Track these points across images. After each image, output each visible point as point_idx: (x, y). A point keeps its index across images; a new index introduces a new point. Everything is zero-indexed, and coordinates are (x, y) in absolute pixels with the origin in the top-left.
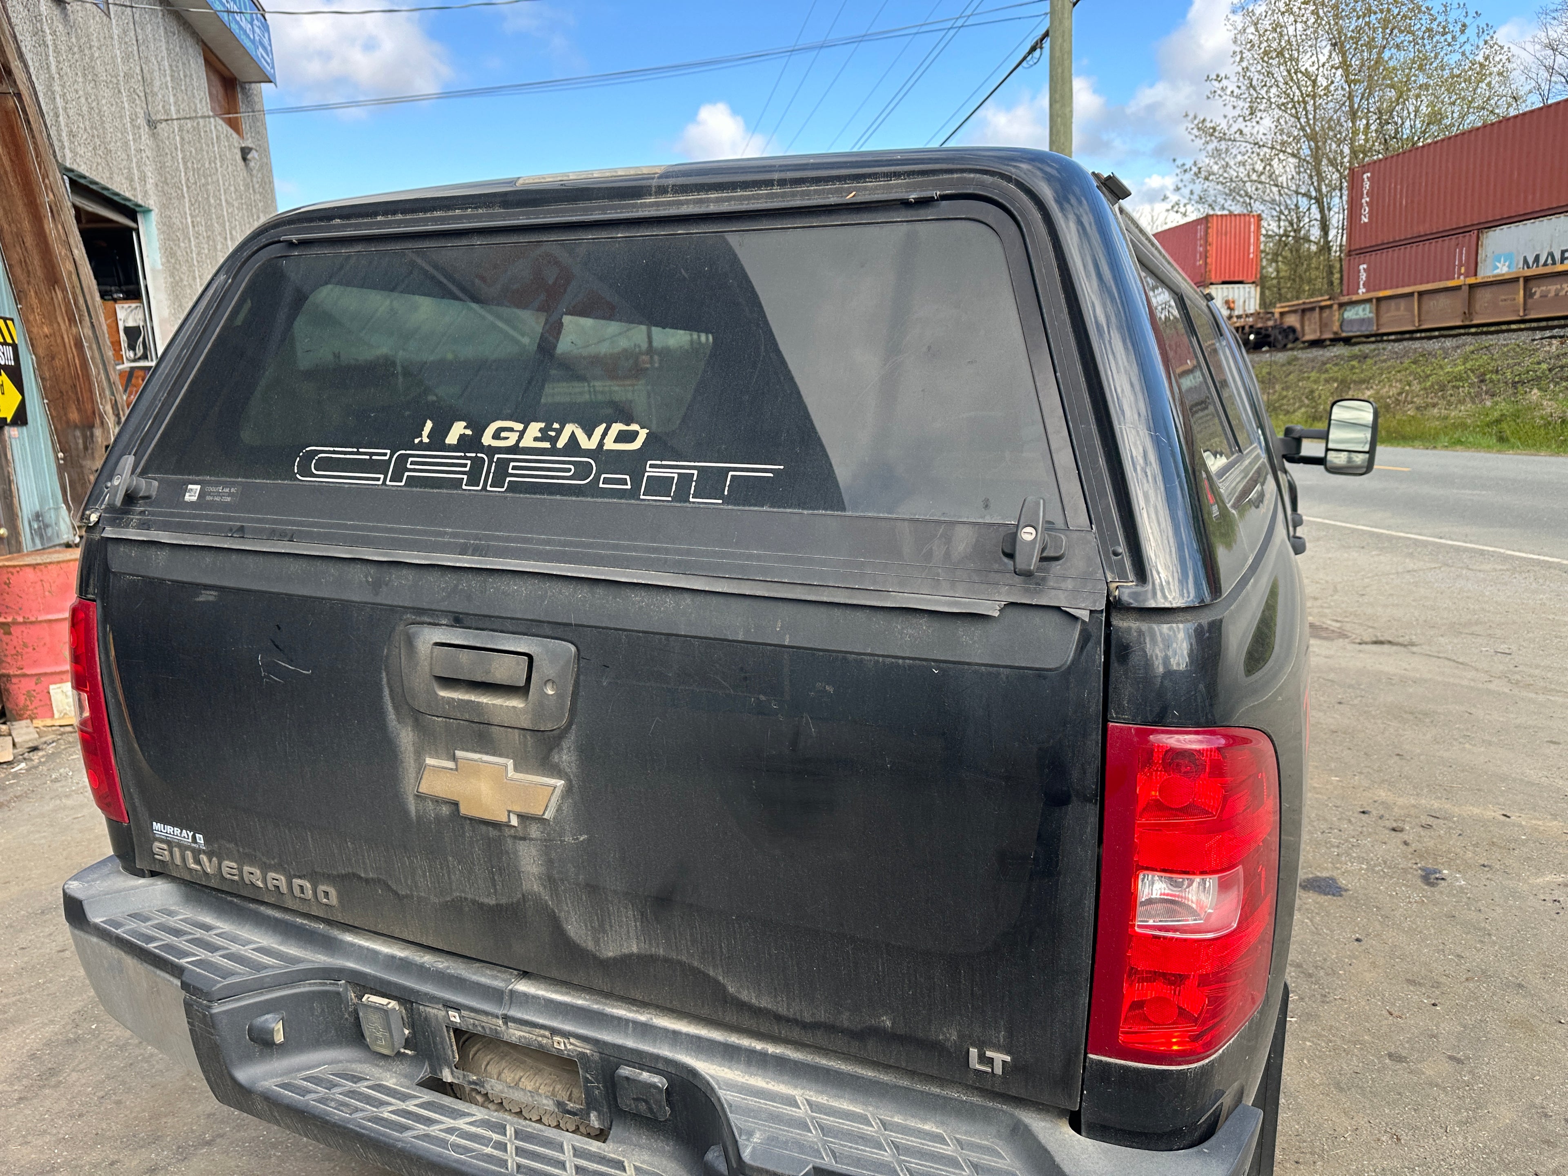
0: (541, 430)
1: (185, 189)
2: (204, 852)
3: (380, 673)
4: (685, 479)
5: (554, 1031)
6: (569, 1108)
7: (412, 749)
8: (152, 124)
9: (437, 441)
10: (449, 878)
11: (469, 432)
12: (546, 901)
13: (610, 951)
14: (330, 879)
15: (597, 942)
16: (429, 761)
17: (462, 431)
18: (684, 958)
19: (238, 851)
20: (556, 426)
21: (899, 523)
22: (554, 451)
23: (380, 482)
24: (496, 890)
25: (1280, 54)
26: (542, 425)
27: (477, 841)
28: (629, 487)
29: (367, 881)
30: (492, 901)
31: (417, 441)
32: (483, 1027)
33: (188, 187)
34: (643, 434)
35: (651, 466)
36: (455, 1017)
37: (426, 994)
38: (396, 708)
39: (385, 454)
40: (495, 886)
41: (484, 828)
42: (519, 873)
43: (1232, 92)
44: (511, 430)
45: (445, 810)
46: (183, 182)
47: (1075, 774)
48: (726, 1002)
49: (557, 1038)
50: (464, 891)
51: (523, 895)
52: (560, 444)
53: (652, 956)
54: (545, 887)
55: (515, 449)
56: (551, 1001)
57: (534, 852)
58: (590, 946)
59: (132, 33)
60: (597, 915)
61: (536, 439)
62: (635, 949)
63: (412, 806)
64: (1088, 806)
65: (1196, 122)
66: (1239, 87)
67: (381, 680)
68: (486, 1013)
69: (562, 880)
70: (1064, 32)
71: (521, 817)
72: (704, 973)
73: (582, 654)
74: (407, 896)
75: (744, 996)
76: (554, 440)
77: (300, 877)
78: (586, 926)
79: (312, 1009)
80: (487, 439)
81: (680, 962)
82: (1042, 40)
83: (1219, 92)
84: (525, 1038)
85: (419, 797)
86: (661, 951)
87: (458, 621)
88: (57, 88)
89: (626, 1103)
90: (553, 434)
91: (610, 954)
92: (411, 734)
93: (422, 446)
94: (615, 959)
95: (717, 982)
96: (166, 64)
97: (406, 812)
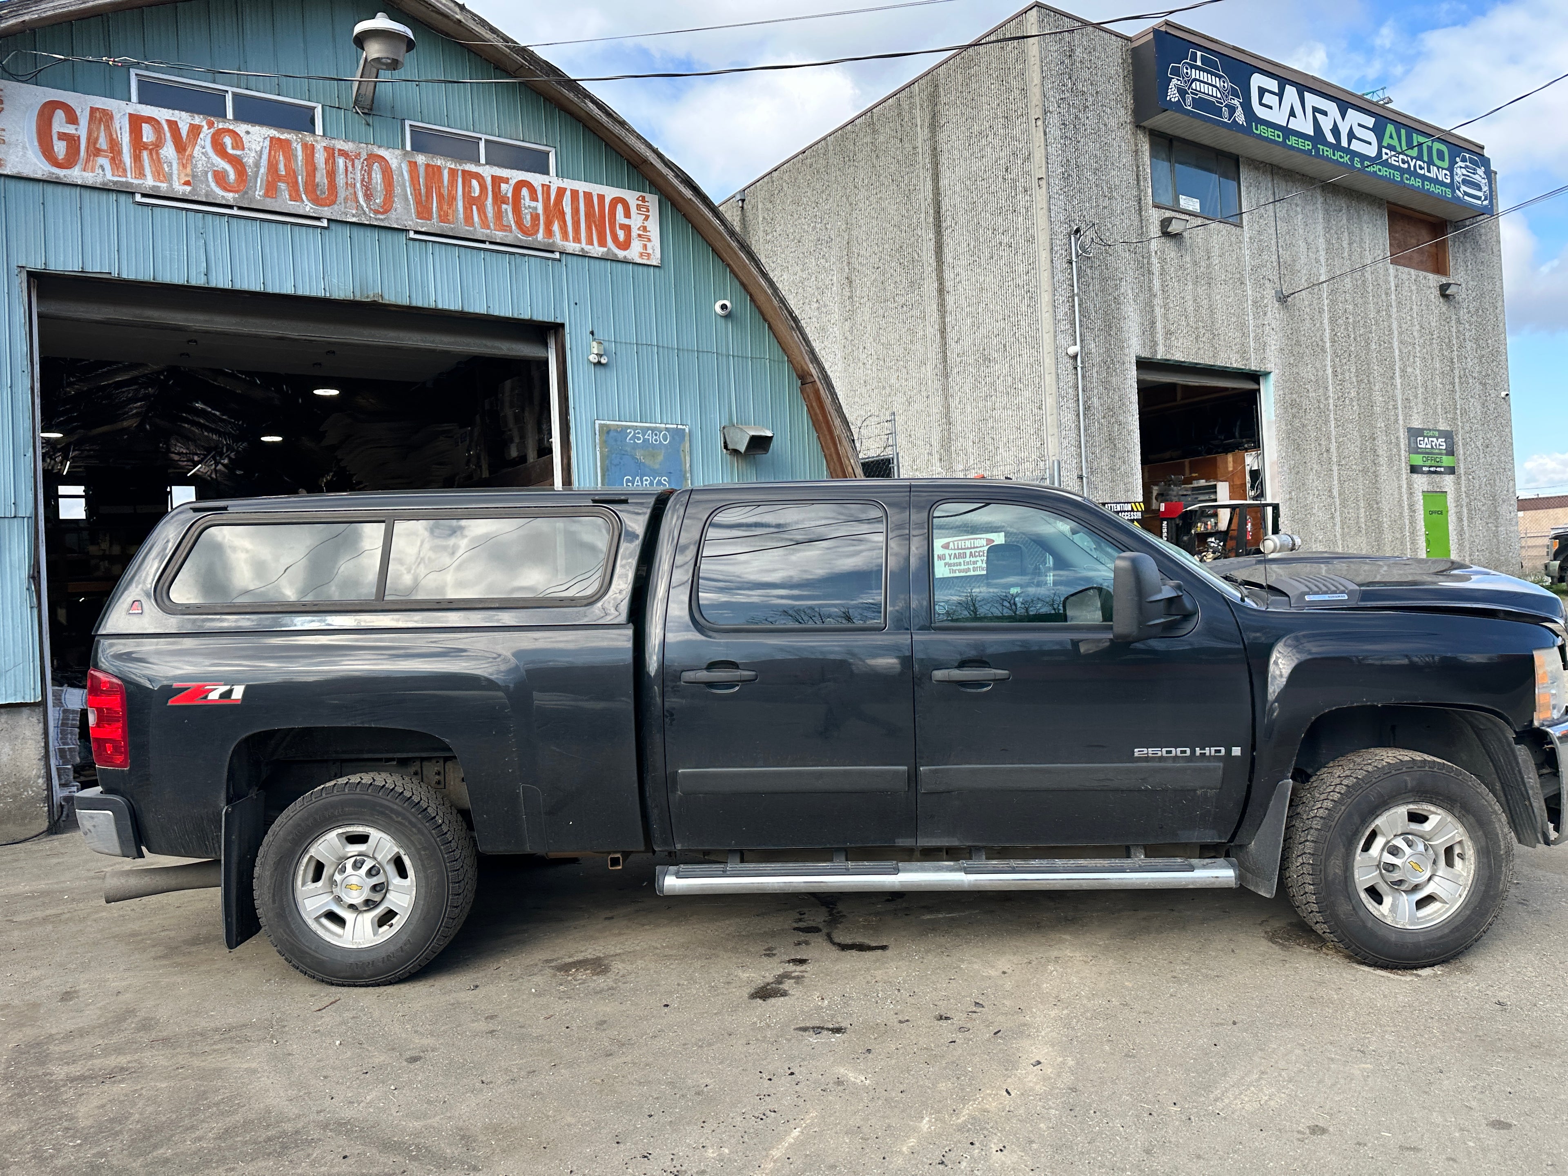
1: (1328, 345)
8: (1283, 299)
33: (1333, 341)
46: (1327, 339)
59: (1272, 231)
88: (1158, 301)
96: (1322, 240)
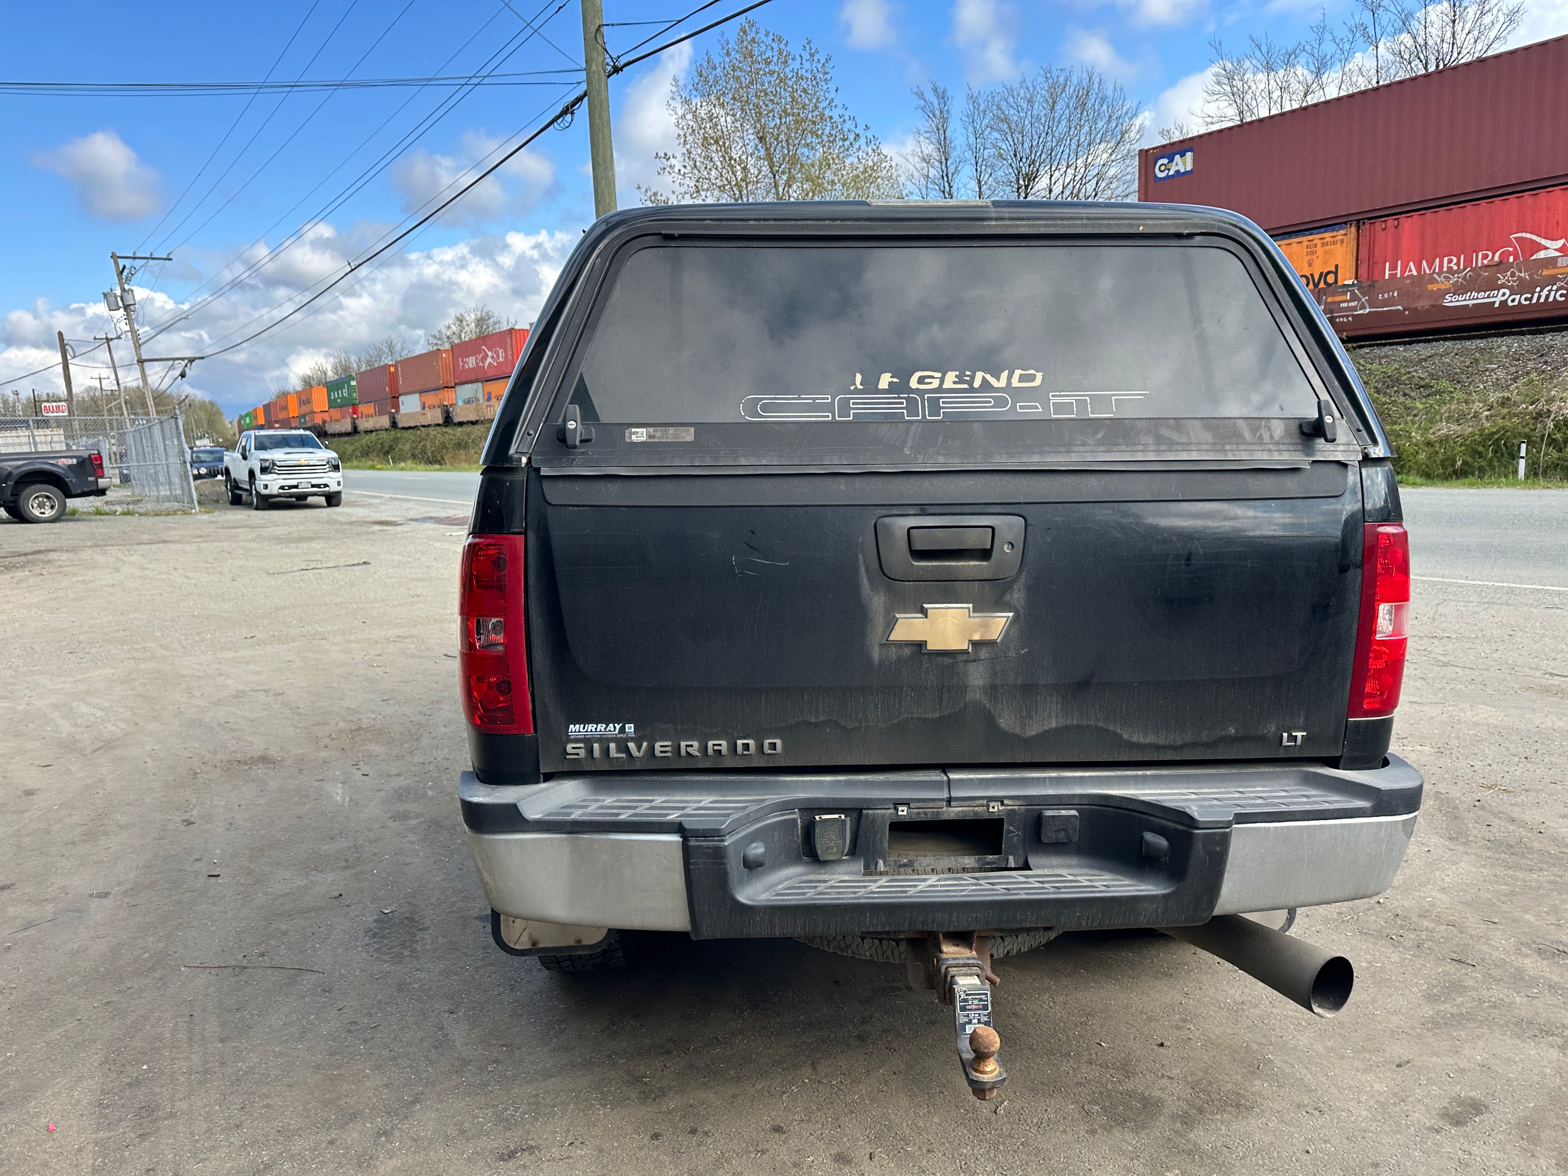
0: (956, 376)
2: (632, 739)
3: (857, 556)
4: (1081, 403)
5: (991, 799)
6: (988, 860)
7: (882, 609)
9: (871, 386)
10: (899, 705)
11: (895, 380)
12: (984, 705)
13: (1033, 730)
14: (774, 733)
15: (1023, 727)
16: (898, 616)
17: (891, 380)
18: (1092, 723)
19: (676, 729)
20: (968, 373)
21: (1238, 421)
22: (972, 389)
23: (830, 418)
24: (941, 705)
25: (717, 142)
26: (957, 373)
27: (933, 670)
28: (1041, 410)
29: (816, 725)
30: (936, 715)
31: (852, 388)
32: (926, 813)
34: (1039, 376)
35: (1053, 396)
36: (903, 811)
37: (878, 799)
38: (870, 580)
39: (828, 399)
40: (941, 702)
41: (940, 659)
42: (966, 687)
43: (679, 170)
44: (932, 377)
45: (907, 651)
47: (1352, 553)
48: (1121, 746)
49: (992, 804)
50: (912, 713)
51: (965, 705)
52: (977, 384)
53: (1066, 727)
54: (985, 693)
55: (940, 389)
56: (983, 779)
57: (981, 669)
58: (1017, 730)
60: (1026, 706)
61: (954, 383)
62: (1054, 725)
63: (876, 654)
64: (1358, 570)
65: (649, 194)
66: (685, 167)
67: (857, 560)
68: (933, 800)
69: (1002, 686)
70: (602, 102)
71: (975, 644)
72: (1106, 730)
73: (1029, 522)
74: (855, 728)
75: (1135, 739)
76: (971, 383)
77: (744, 738)
78: (1016, 716)
79: (773, 836)
80: (913, 383)
81: (1088, 726)
82: (574, 104)
83: (668, 169)
84: (963, 811)
85: (887, 645)
86: (1075, 722)
87: (924, 510)
89: (1048, 836)
90: (968, 378)
91: (1033, 733)
92: (883, 598)
93: (857, 391)
94: (1037, 735)
95: (1116, 733)
97: (869, 659)
